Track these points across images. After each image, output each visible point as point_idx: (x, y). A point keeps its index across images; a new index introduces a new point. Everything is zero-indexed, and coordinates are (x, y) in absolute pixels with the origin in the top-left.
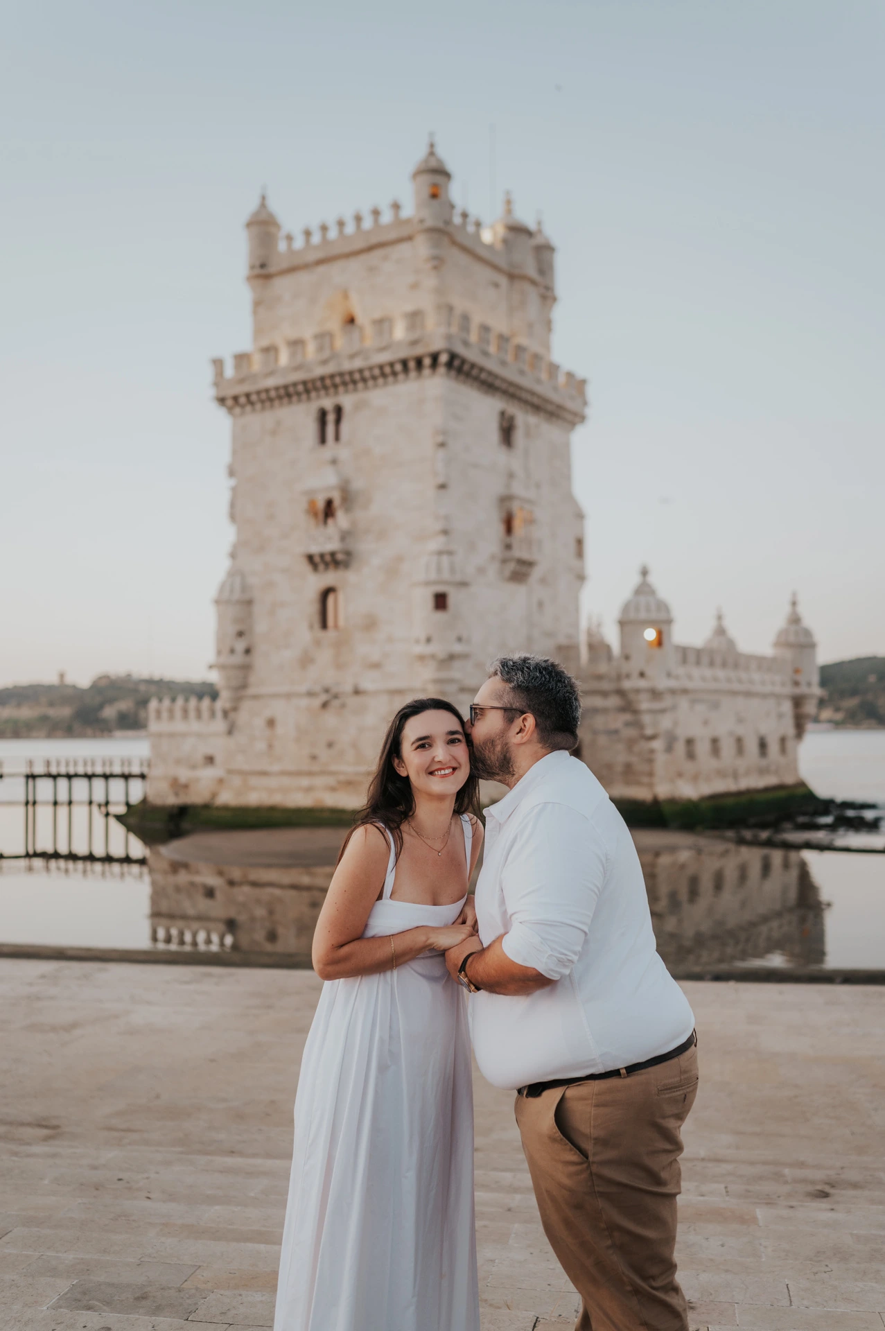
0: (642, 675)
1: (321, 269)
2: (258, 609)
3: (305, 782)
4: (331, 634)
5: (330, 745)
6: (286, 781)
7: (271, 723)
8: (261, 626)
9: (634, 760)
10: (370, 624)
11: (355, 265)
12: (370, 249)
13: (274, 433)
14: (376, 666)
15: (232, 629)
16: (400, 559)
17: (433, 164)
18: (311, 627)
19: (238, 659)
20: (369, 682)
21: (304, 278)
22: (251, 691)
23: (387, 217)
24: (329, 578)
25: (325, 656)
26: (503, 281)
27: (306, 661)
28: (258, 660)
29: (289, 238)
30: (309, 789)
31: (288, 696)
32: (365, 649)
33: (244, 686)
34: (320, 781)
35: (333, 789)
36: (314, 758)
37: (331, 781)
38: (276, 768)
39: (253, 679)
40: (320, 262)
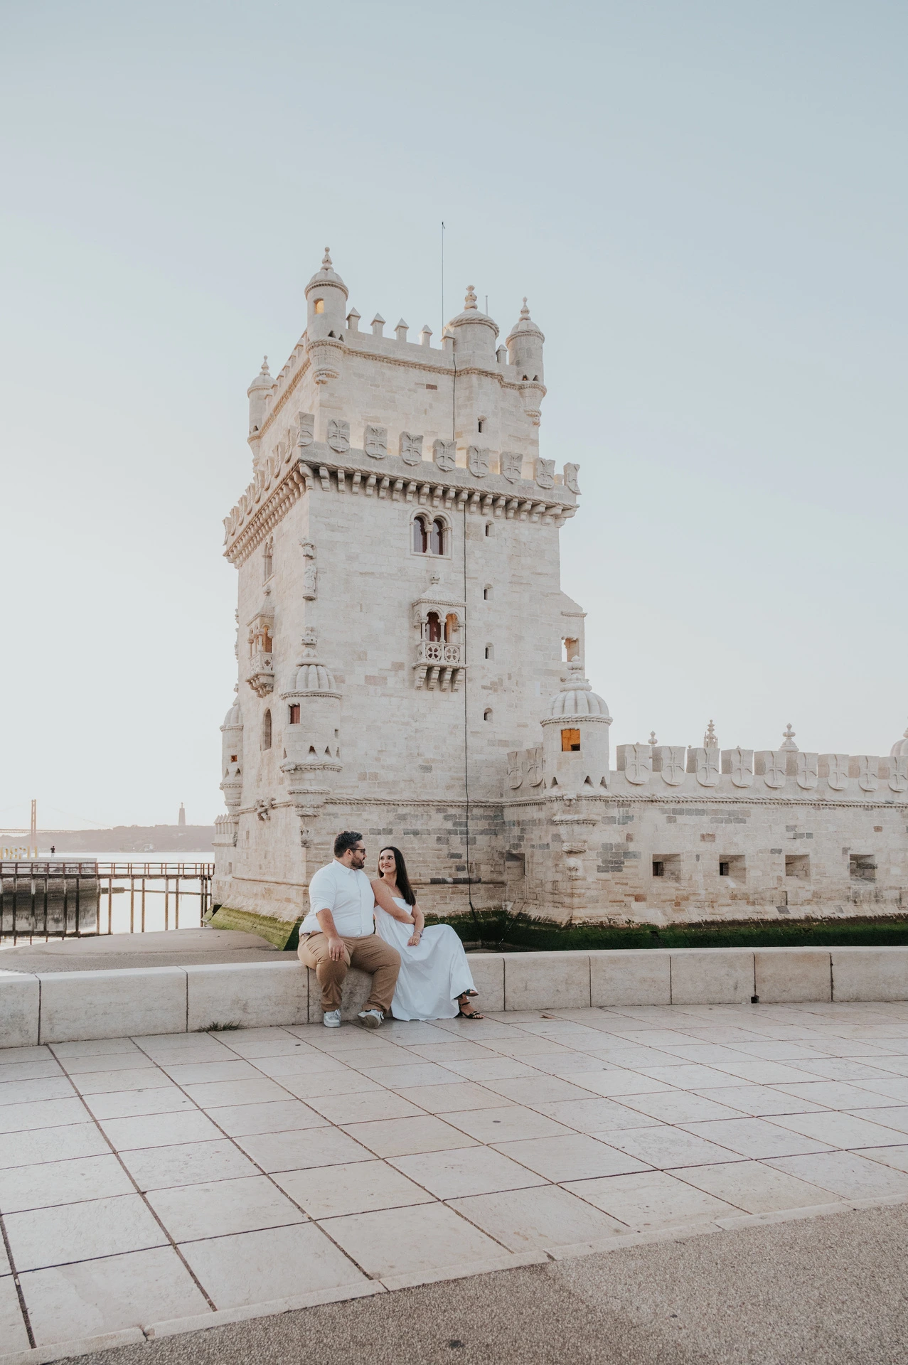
0: (555, 782)
9: (559, 877)
10: (280, 741)
14: (282, 780)
20: (278, 797)
26: (444, 382)
27: (259, 778)
31: (253, 811)
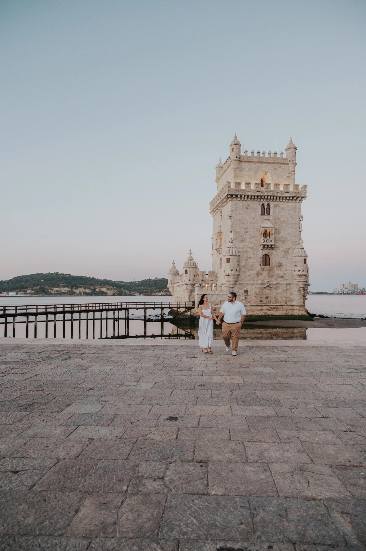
1: (259, 164)
2: (241, 258)
3: (260, 308)
4: (267, 268)
5: (267, 298)
6: (253, 308)
7: (246, 291)
8: (243, 264)
10: (280, 266)
11: (270, 166)
12: (275, 163)
13: (247, 208)
14: (282, 277)
15: (236, 264)
16: (290, 249)
17: (292, 146)
18: (260, 265)
19: (237, 273)
20: (280, 280)
21: (253, 165)
22: (239, 282)
23: (278, 156)
24: (267, 252)
25: (265, 273)
27: (258, 274)
28: (241, 274)
29: (246, 152)
30: (261, 310)
31: (253, 284)
32: (277, 272)
33: (237, 281)
34: (264, 308)
35: (269, 310)
36: (261, 301)
37: (269, 308)
38: (249, 304)
39: (240, 279)
40: (258, 162)
